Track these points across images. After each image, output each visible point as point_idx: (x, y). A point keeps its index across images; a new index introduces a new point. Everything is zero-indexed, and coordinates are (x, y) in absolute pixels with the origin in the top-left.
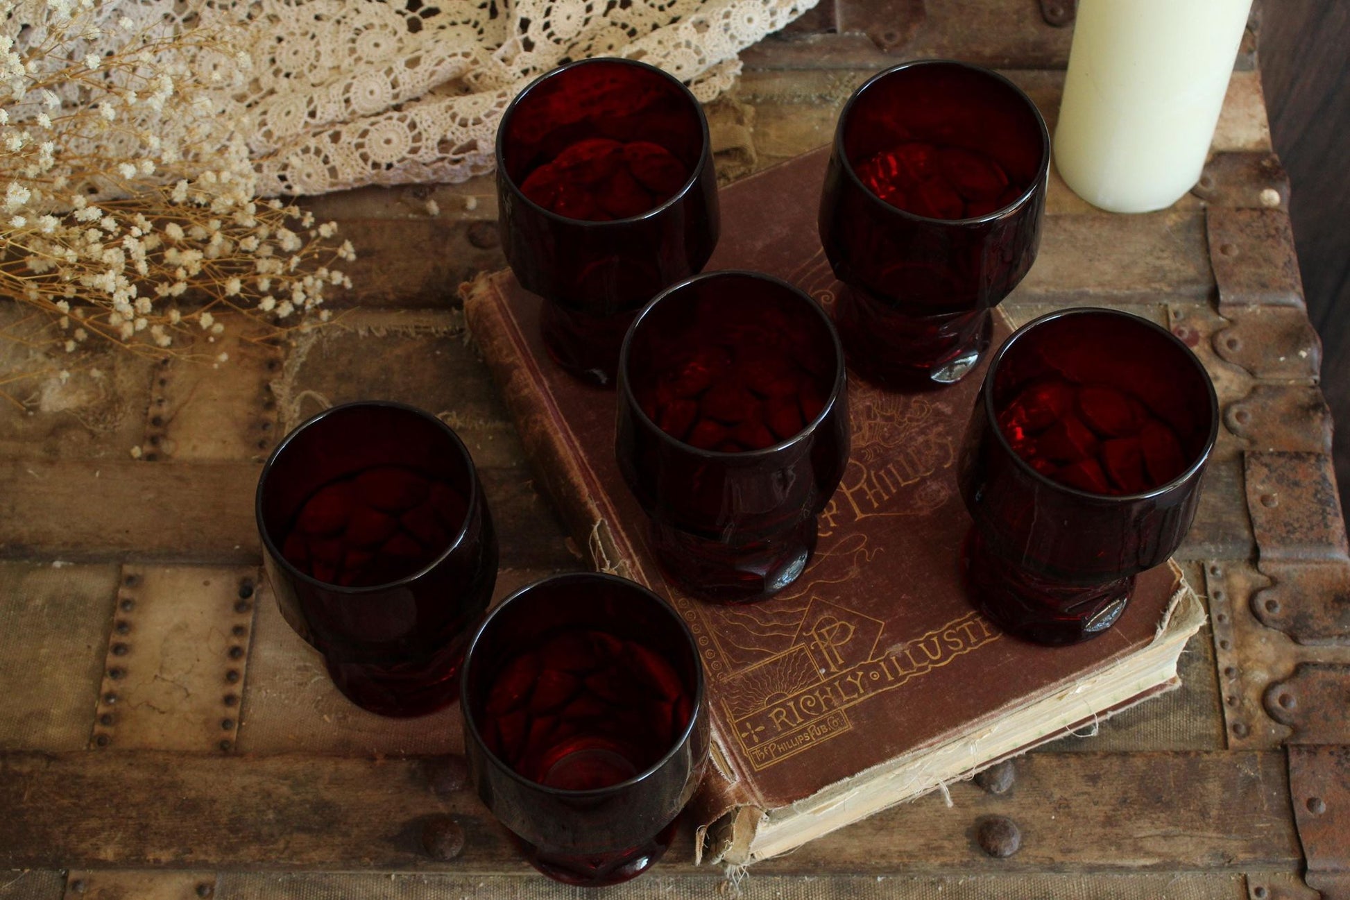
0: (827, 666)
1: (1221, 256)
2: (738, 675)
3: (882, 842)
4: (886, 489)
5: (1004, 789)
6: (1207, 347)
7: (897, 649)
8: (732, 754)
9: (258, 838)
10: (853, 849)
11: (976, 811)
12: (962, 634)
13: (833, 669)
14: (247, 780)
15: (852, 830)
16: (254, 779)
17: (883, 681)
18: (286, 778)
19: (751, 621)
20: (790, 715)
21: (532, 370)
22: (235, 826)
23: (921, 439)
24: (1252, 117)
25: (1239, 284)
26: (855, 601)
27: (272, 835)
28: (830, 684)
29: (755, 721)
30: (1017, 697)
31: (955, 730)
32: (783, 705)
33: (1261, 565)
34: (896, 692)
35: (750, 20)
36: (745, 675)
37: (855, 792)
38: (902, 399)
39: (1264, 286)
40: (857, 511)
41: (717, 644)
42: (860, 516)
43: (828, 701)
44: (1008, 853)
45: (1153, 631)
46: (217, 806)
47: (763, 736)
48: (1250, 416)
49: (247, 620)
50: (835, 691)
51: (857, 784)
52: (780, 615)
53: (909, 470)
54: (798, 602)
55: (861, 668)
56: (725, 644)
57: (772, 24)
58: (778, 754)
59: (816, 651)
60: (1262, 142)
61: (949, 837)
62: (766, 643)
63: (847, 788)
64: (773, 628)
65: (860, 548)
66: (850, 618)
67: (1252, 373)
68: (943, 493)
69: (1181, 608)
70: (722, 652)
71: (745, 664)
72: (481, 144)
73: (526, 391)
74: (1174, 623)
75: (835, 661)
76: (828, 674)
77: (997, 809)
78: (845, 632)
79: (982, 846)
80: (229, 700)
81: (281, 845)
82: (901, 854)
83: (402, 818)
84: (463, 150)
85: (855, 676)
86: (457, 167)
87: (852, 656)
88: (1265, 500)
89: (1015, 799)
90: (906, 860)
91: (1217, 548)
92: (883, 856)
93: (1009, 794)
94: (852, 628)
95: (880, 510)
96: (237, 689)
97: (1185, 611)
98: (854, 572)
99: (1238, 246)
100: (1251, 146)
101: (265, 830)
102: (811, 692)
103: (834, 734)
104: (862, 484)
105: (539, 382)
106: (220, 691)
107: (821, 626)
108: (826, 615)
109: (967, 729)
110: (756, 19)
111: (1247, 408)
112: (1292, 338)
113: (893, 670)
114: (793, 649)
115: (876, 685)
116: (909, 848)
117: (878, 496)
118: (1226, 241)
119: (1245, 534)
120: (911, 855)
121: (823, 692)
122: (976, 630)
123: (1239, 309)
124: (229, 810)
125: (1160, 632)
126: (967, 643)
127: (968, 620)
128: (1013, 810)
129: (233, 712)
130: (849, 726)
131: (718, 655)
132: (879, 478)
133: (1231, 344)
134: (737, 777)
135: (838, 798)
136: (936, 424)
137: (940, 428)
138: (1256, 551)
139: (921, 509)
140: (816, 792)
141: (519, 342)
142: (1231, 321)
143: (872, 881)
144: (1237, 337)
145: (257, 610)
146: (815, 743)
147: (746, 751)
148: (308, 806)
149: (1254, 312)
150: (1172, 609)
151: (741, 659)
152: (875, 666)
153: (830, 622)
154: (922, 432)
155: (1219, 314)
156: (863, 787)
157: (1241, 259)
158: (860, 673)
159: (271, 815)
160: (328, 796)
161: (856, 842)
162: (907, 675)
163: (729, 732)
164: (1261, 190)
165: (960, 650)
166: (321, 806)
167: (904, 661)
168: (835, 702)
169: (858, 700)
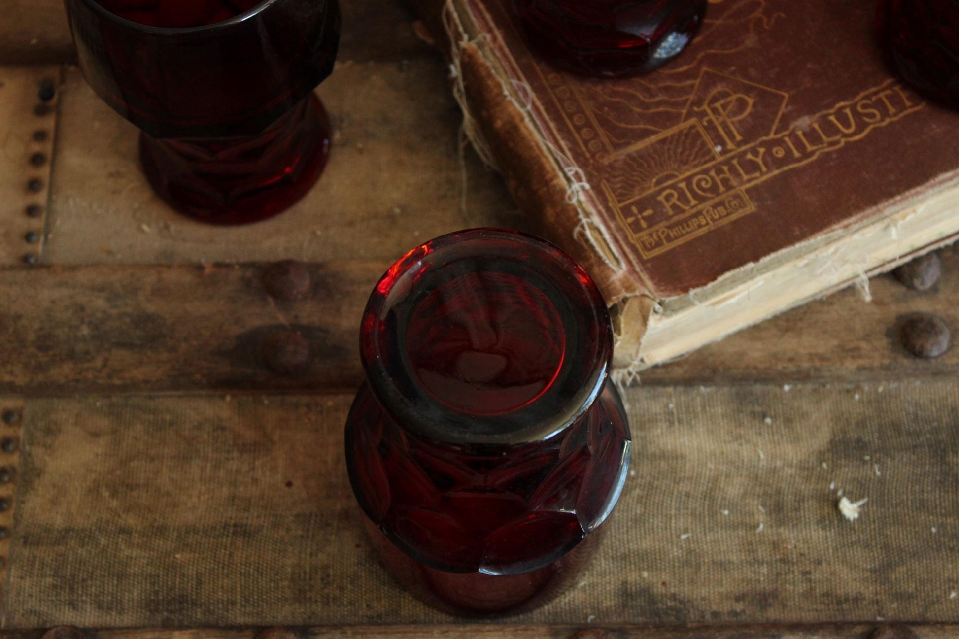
0: (723, 143)
2: (621, 154)
3: (789, 344)
5: (929, 284)
7: (804, 122)
8: (616, 241)
9: (71, 356)
10: (757, 353)
11: (895, 310)
12: (879, 105)
13: (730, 146)
14: (56, 294)
15: (754, 331)
16: (65, 292)
17: (788, 158)
18: (101, 290)
19: (632, 97)
20: (682, 197)
22: (45, 342)
26: (752, 72)
27: (87, 353)
28: (728, 162)
29: (642, 205)
30: (946, 170)
31: (874, 209)
32: (674, 187)
34: (804, 169)
36: (629, 156)
37: (759, 282)
41: (595, 123)
43: (725, 182)
44: (935, 353)
46: (24, 322)
47: (651, 221)
49: (48, 123)
50: (732, 170)
51: (760, 271)
52: (667, 89)
54: (688, 75)
55: (762, 144)
56: (604, 122)
58: (669, 239)
59: (711, 127)
61: (867, 337)
62: (651, 119)
63: (751, 276)
64: (658, 104)
65: (758, 14)
66: (748, 90)
70: (601, 131)
71: (628, 144)
75: (732, 138)
76: (724, 152)
77: (921, 306)
78: (742, 104)
79: (905, 346)
80: (31, 211)
81: (99, 362)
82: (811, 357)
83: (236, 330)
85: (755, 152)
87: (750, 133)
89: (941, 296)
90: (818, 364)
92: (791, 360)
93: (935, 289)
94: (751, 101)
96: (41, 198)
98: (750, 41)
101: (80, 347)
102: (706, 172)
103: (734, 217)
106: (21, 202)
107: (715, 100)
108: (720, 88)
109: (888, 208)
113: (800, 146)
114: (684, 125)
115: (780, 163)
116: (821, 350)
120: (822, 358)
121: (719, 171)
122: (895, 100)
124: (36, 326)
126: (885, 114)
128: (939, 307)
129: (36, 223)
130: (751, 208)
131: (596, 135)
134: (624, 265)
135: (741, 287)
140: (714, 279)
143: (777, 390)
145: (59, 115)
146: (712, 226)
147: (633, 237)
148: (128, 320)
151: (623, 137)
152: (779, 142)
153: (724, 95)
156: (769, 275)
158: (762, 150)
159: (85, 331)
160: (151, 308)
161: (759, 345)
162: (817, 151)
163: (613, 217)
165: (877, 122)
166: (143, 320)
167: (812, 135)
168: (734, 182)
169: (760, 179)
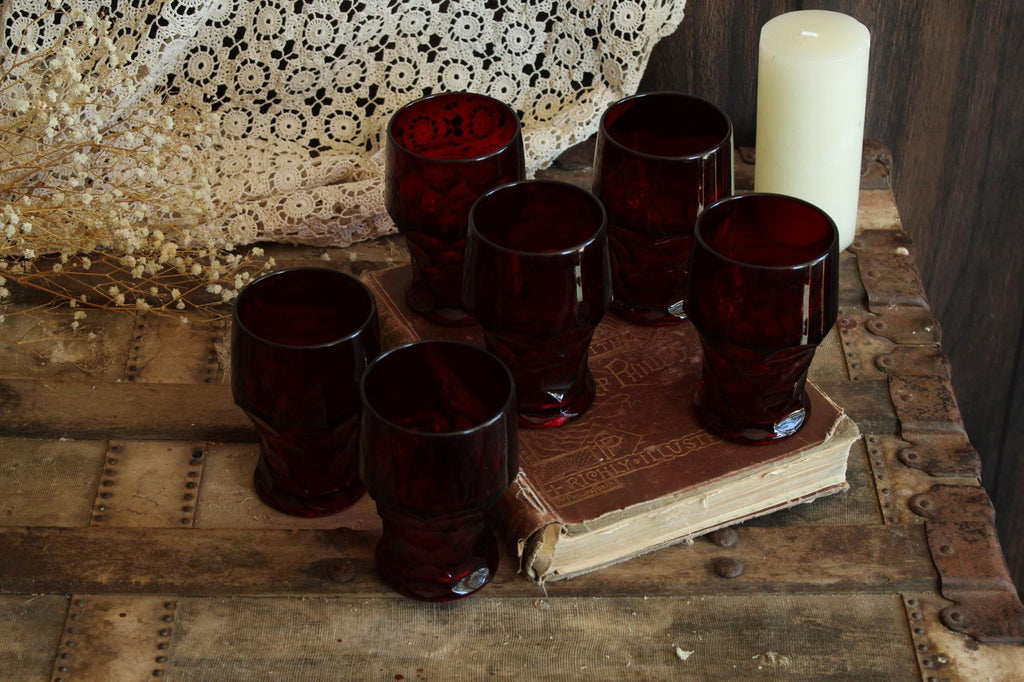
0: (604, 457)
1: (868, 276)
2: (545, 462)
3: (646, 571)
4: (641, 372)
5: (730, 544)
6: (862, 328)
7: (652, 448)
8: (541, 500)
9: (210, 570)
10: (626, 575)
11: (710, 556)
12: (695, 441)
13: (608, 458)
14: (202, 541)
15: (625, 564)
16: (207, 540)
17: (642, 463)
18: (230, 540)
19: (552, 437)
20: (580, 480)
21: (400, 317)
22: (193, 564)
23: (664, 348)
24: (888, 213)
25: (881, 291)
26: (622, 426)
27: (219, 569)
28: (607, 466)
29: (556, 485)
30: (734, 470)
31: (692, 487)
32: (575, 476)
33: (904, 435)
34: (652, 469)
35: (543, 142)
36: (550, 462)
37: (625, 524)
38: (651, 329)
39: (899, 292)
40: (622, 383)
41: (530, 449)
42: (624, 385)
43: (606, 475)
44: (734, 575)
45: (824, 437)
46: (182, 553)
47: (561, 492)
48: (893, 361)
49: (198, 469)
50: (609, 469)
51: (626, 516)
52: (573, 433)
53: (657, 363)
54: (583, 427)
55: (627, 458)
56: (535, 448)
57: (558, 146)
58: (572, 500)
59: (597, 450)
60: (896, 225)
61: (692, 568)
62: (564, 447)
63: (619, 518)
64: (566, 440)
65: (626, 400)
66: (619, 434)
67: (894, 341)
68: (679, 374)
69: (842, 425)
70: (533, 452)
71: (548, 457)
72: (362, 208)
73: (396, 328)
74: (838, 433)
75: (610, 454)
76: (605, 461)
77: (726, 554)
78: (616, 441)
79: (715, 572)
80: (186, 509)
81: (226, 574)
82: (659, 577)
83: (310, 561)
84: (350, 212)
85: (622, 461)
86: (345, 227)
87: (619, 453)
88: (904, 398)
89: (738, 550)
90: (663, 580)
91: (872, 423)
92: (647, 578)
93: (734, 546)
94: (621, 439)
95: (637, 382)
96: (192, 503)
97: (845, 425)
98: (621, 412)
99: (880, 272)
100: (887, 228)
101: (215, 566)
102: (594, 470)
103: (610, 490)
104: (626, 370)
105: (406, 324)
106: (180, 504)
107: (600, 438)
108: (603, 433)
109: (701, 488)
110: (547, 142)
111: (891, 357)
112: (922, 322)
113: (649, 458)
114: (582, 449)
115: (637, 466)
116: (666, 574)
117: (636, 376)
118: (872, 270)
119: (891, 415)
120: (666, 577)
121: (602, 470)
122: (703, 439)
123: (883, 308)
124: (189, 555)
125: (828, 437)
126: (699, 444)
127: (699, 433)
128: (736, 555)
129: (189, 515)
130: (621, 486)
131: (530, 453)
132: (638, 369)
133: (879, 326)
134: (545, 510)
135: (615, 525)
136: (675, 341)
137: (678, 343)
138: (899, 423)
139: (665, 381)
140: (598, 516)
141: (391, 305)
142: (878, 315)
143: (640, 599)
144: (882, 322)
145: (205, 465)
146: (597, 494)
147: (552, 499)
148: (244, 554)
149: (894, 310)
150: (836, 425)
151: (549, 454)
152: (638, 457)
153: (605, 436)
154: (665, 345)
155: (870, 311)
156: (631, 519)
157: (883, 278)
158: (627, 461)
159: (219, 558)
160: (259, 549)
161: (628, 571)
162: (658, 461)
163: (539, 490)
164: (896, 248)
165: (694, 448)
166: (253, 554)
167: (656, 454)
168: (610, 474)
169: (625, 473)
